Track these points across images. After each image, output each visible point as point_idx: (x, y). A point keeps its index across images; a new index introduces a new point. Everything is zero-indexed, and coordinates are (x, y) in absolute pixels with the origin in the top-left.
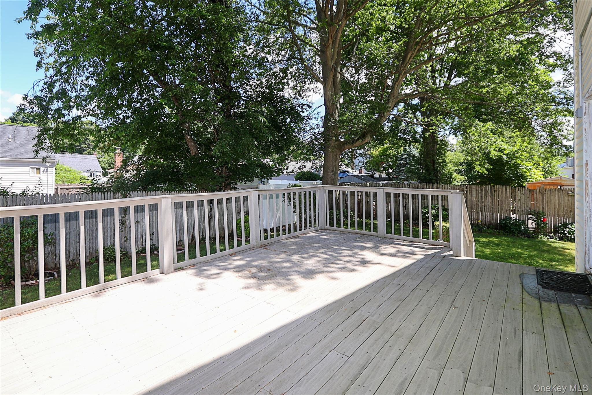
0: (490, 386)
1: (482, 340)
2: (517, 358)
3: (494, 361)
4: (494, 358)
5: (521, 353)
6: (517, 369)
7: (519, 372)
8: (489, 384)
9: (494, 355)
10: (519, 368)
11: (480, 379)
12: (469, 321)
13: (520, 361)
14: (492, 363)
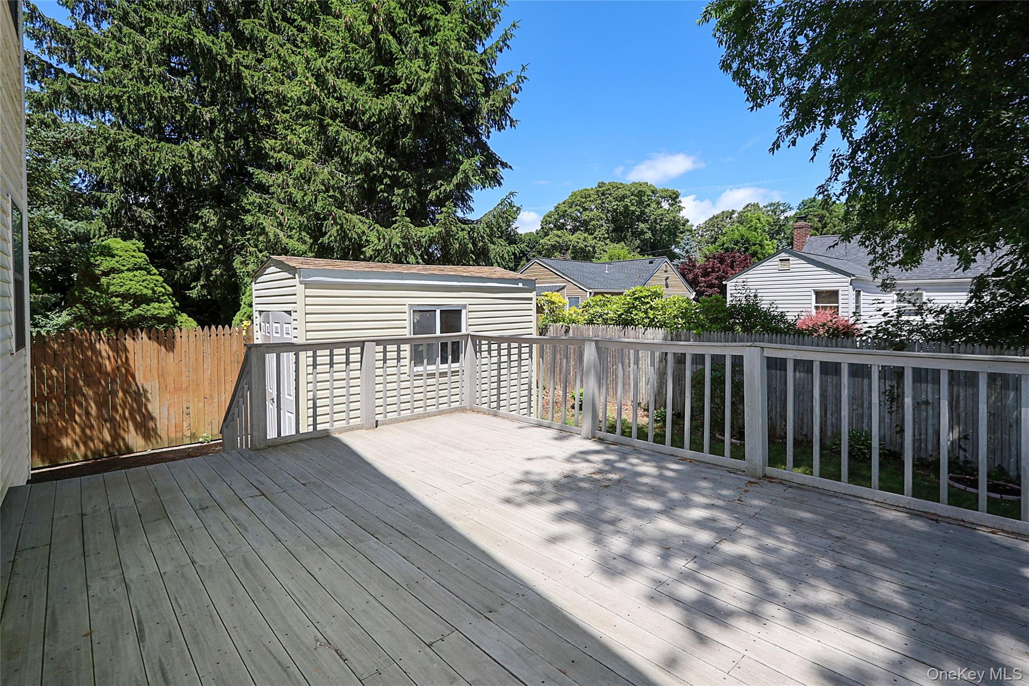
0: (165, 573)
1: (211, 616)
2: (145, 625)
3: (176, 599)
4: (178, 603)
5: (141, 637)
6: (139, 608)
7: (136, 607)
8: (168, 574)
9: (180, 607)
10: (138, 612)
11: (180, 572)
12: (262, 636)
13: (140, 622)
14: (177, 595)
